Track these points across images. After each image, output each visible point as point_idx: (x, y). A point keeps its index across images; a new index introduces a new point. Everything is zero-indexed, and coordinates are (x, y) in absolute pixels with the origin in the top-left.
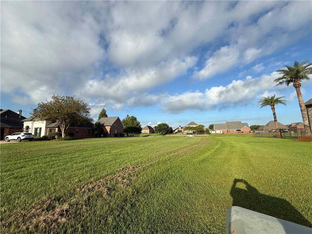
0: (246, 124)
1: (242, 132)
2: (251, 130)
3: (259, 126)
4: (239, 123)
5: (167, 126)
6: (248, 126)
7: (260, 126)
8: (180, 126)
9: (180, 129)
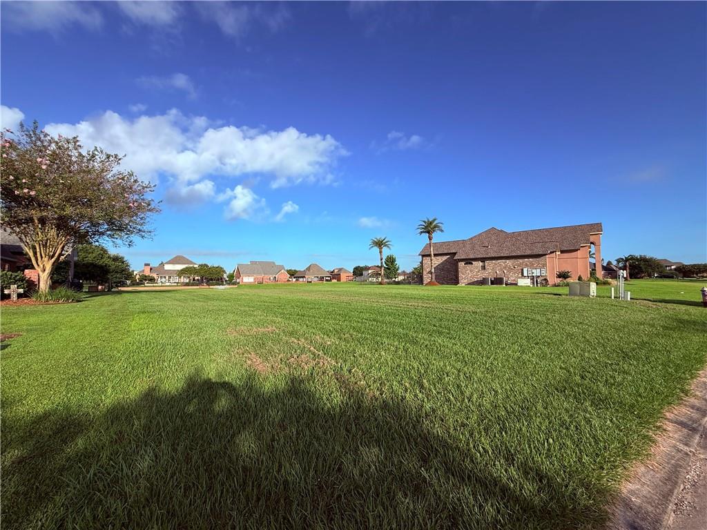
0: (282, 267)
1: (278, 281)
3: (296, 271)
4: (272, 264)
6: (285, 270)
8: (147, 265)
9: (147, 273)
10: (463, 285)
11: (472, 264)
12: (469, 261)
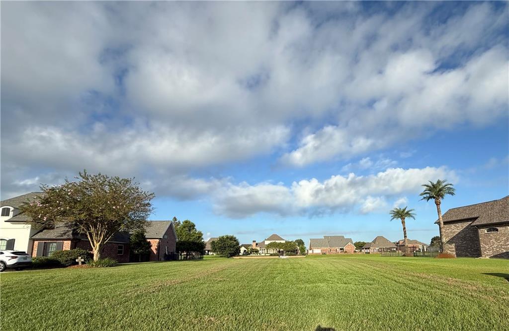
0: (350, 240)
1: (346, 252)
2: (356, 249)
4: (341, 238)
5: (235, 241)
6: (352, 243)
7: (365, 243)
8: (254, 241)
9: (254, 247)
10: (487, 258)
11: (497, 230)
12: (492, 227)
